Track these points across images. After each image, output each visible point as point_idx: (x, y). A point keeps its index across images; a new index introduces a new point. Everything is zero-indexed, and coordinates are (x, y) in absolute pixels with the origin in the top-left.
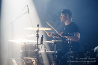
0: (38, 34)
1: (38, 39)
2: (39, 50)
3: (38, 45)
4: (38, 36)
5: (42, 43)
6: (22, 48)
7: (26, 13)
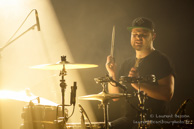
0: (63, 81)
1: (63, 91)
2: (66, 119)
3: (63, 105)
4: (63, 85)
5: (73, 102)
6: (23, 116)
7: (33, 28)
